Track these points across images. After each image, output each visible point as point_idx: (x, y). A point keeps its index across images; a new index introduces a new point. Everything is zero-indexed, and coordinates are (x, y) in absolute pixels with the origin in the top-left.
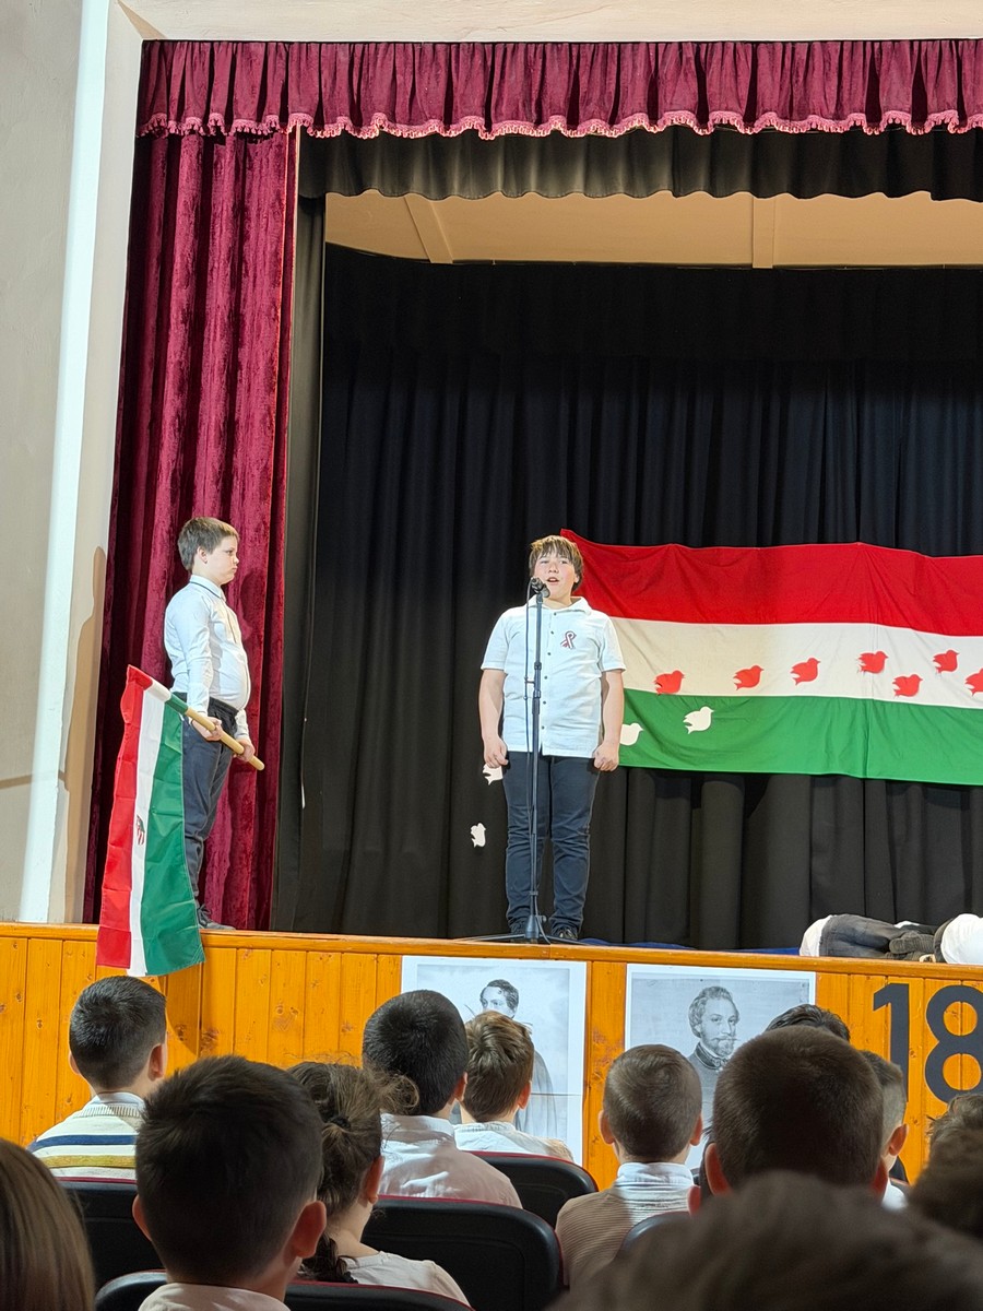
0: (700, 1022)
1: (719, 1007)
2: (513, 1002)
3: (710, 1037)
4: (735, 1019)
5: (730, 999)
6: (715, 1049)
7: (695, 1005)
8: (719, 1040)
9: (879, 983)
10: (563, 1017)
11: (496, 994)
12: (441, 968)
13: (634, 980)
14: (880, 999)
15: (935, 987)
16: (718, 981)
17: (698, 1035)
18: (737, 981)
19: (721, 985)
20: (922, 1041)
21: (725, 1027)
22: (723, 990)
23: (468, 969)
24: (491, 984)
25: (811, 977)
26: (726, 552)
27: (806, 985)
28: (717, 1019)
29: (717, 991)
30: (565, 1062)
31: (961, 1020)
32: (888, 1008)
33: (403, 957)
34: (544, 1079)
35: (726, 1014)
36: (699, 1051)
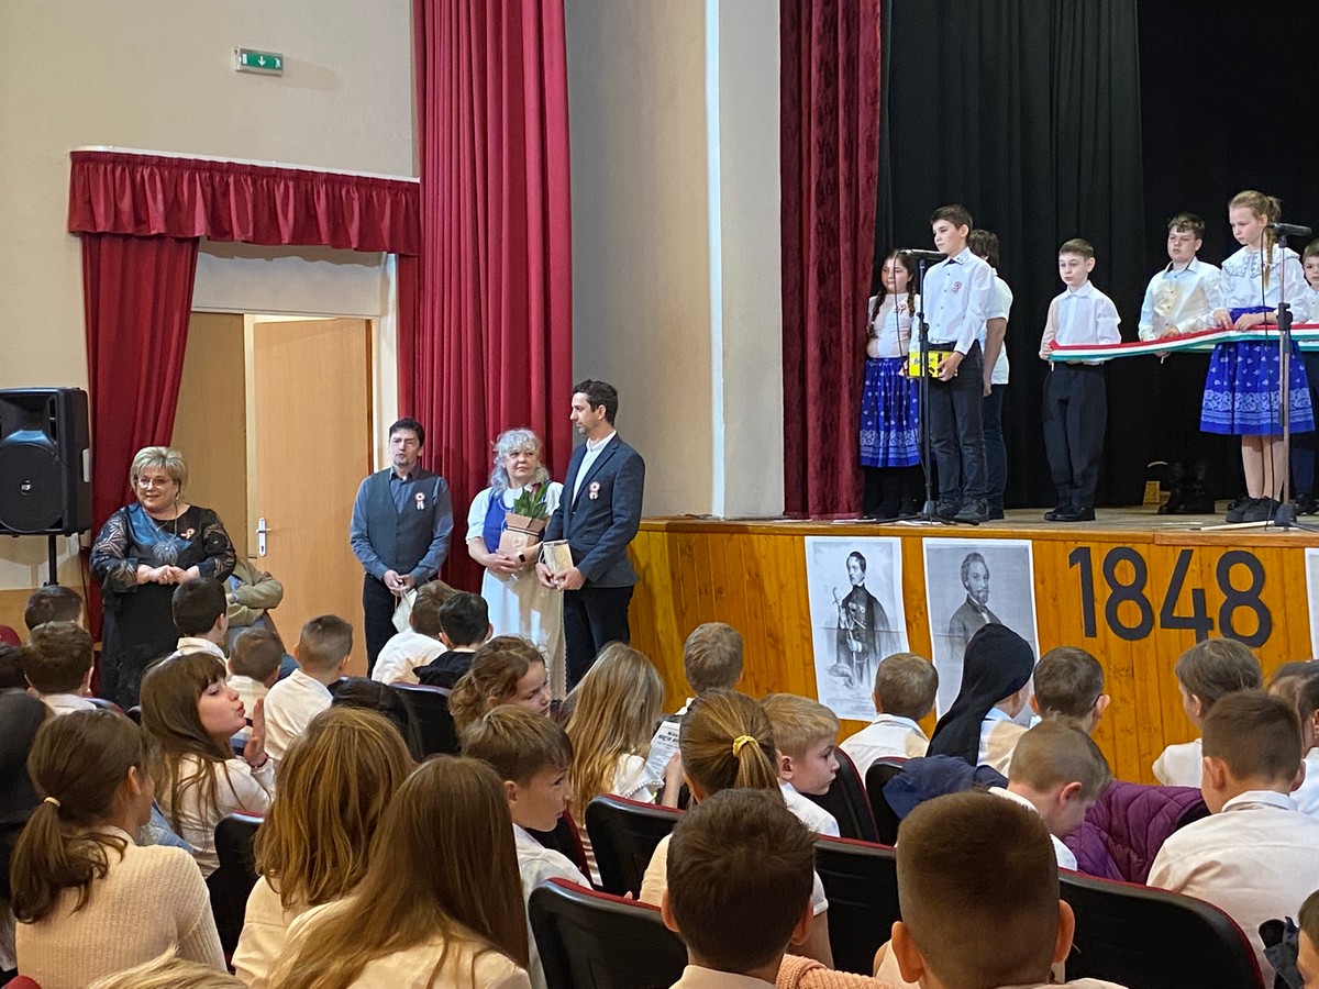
0: (967, 579)
1: (978, 568)
2: (863, 567)
3: (974, 590)
4: (987, 577)
5: (983, 562)
6: (978, 598)
7: (963, 567)
8: (979, 592)
9: (1072, 547)
10: (890, 575)
11: (854, 562)
12: (825, 544)
13: (928, 550)
14: (1073, 559)
15: (1108, 548)
16: (975, 549)
17: (967, 588)
18: (987, 548)
19: (978, 552)
20: (1103, 592)
21: (981, 583)
22: (979, 555)
23: (838, 545)
24: (851, 555)
25: (1028, 543)
27: (1026, 550)
29: (975, 556)
30: (894, 609)
31: (1126, 574)
32: (1078, 566)
33: (806, 537)
34: (885, 621)
35: (982, 572)
36: (968, 600)
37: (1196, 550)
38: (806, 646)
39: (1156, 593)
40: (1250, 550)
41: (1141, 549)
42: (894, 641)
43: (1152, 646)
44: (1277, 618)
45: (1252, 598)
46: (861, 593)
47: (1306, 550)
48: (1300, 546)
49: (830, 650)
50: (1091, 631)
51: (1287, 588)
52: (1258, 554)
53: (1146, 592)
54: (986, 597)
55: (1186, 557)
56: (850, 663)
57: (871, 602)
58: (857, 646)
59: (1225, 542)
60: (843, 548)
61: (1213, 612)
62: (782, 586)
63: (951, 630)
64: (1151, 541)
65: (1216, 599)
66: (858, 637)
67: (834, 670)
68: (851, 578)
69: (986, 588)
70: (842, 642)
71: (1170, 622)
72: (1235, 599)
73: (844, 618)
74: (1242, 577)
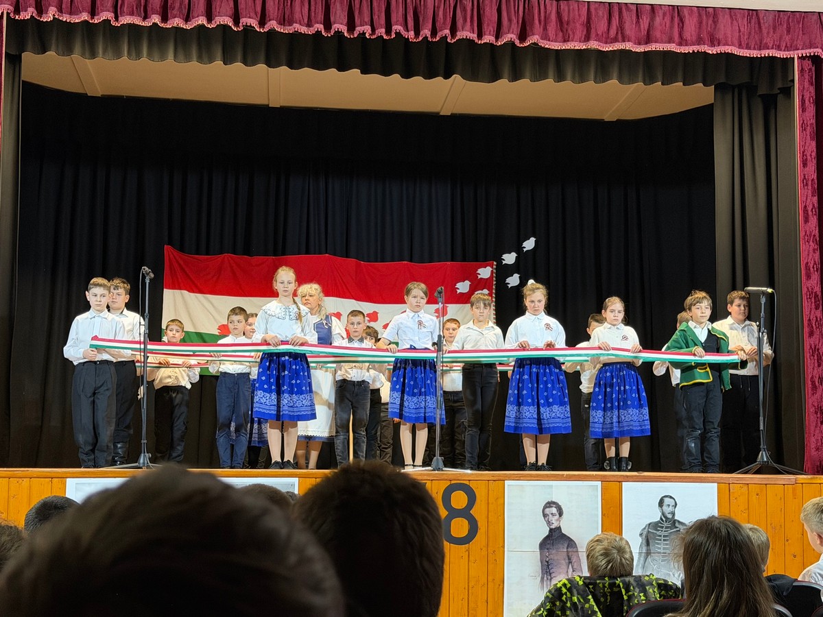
25: (296, 480)
27: (293, 485)
37: (429, 482)
40: (467, 483)
44: (482, 524)
45: (466, 513)
47: (507, 482)
48: (502, 479)
51: (490, 505)
52: (473, 485)
59: (450, 477)
72: (454, 513)
74: (459, 500)
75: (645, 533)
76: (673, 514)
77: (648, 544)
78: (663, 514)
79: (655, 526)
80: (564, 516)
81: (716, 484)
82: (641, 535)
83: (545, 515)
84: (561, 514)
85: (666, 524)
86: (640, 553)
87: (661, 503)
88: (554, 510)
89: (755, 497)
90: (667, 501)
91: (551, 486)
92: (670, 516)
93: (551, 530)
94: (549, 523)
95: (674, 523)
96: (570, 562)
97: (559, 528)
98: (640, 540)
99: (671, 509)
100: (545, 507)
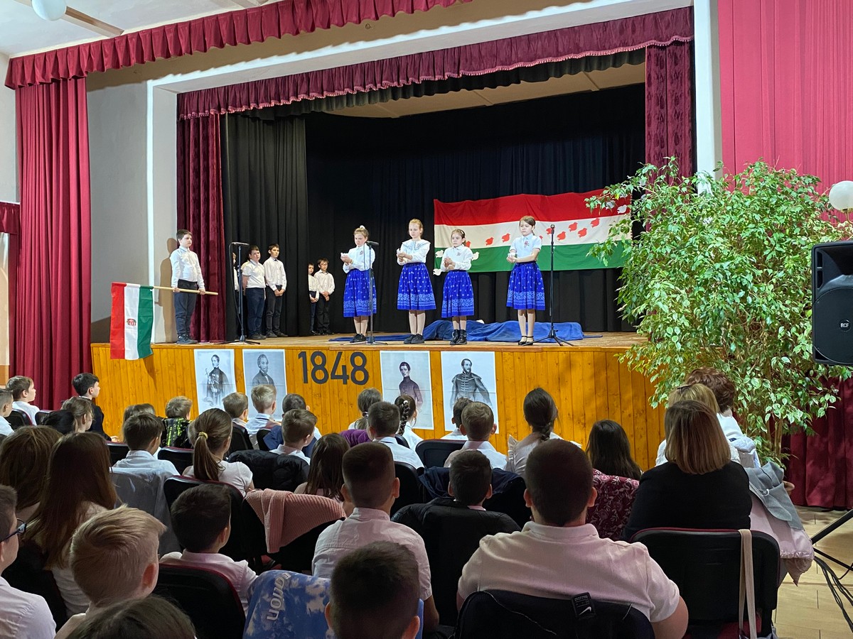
1: (264, 360)
2: (218, 360)
3: (262, 368)
4: (267, 363)
5: (266, 358)
6: (264, 371)
7: (258, 360)
8: (264, 368)
9: (299, 351)
10: (229, 363)
11: (215, 358)
13: (244, 354)
14: (300, 356)
15: (312, 352)
16: (262, 353)
17: (259, 367)
19: (264, 354)
20: (310, 367)
21: (265, 365)
23: (208, 352)
24: (214, 356)
25: (284, 350)
26: (483, 201)
27: (283, 353)
28: (263, 363)
29: (263, 356)
30: (230, 376)
31: (319, 361)
32: (301, 358)
33: (195, 350)
34: (227, 381)
35: (265, 361)
36: (260, 371)
37: (343, 352)
38: (194, 392)
39: (329, 367)
40: (361, 352)
41: (324, 352)
42: (230, 388)
43: (328, 386)
44: (370, 374)
45: (362, 368)
46: (217, 370)
47: (381, 352)
48: (378, 350)
49: (204, 392)
50: (306, 381)
51: (373, 364)
52: (365, 353)
53: (326, 367)
54: (267, 371)
55: (340, 354)
56: (212, 396)
57: (221, 373)
58: (215, 390)
59: (353, 349)
60: (210, 353)
61: (349, 373)
62: (183, 369)
63: (253, 383)
64: (328, 349)
65: (350, 368)
66: (215, 386)
67: (205, 400)
68: (213, 364)
69: (267, 367)
70: (209, 389)
71: (334, 377)
72: (356, 368)
73: (210, 380)
74: (359, 361)
75: (455, 380)
76: (470, 370)
77: (457, 386)
78: (464, 370)
79: (460, 376)
80: (411, 370)
81: (494, 352)
82: (453, 381)
83: (401, 370)
84: (409, 369)
85: (466, 376)
86: (453, 392)
87: (463, 364)
88: (406, 367)
89: (518, 360)
90: (466, 362)
91: (403, 354)
92: (468, 371)
93: (405, 378)
94: (403, 374)
95: (471, 375)
96: (416, 396)
97: (409, 377)
98: (453, 384)
99: (468, 367)
100: (401, 366)
